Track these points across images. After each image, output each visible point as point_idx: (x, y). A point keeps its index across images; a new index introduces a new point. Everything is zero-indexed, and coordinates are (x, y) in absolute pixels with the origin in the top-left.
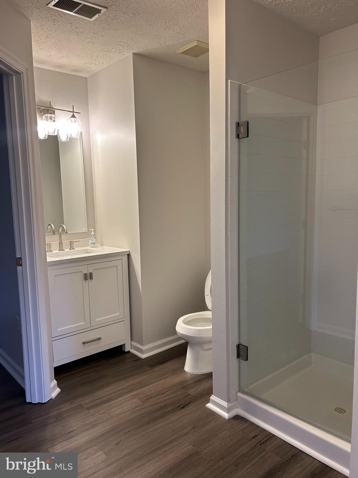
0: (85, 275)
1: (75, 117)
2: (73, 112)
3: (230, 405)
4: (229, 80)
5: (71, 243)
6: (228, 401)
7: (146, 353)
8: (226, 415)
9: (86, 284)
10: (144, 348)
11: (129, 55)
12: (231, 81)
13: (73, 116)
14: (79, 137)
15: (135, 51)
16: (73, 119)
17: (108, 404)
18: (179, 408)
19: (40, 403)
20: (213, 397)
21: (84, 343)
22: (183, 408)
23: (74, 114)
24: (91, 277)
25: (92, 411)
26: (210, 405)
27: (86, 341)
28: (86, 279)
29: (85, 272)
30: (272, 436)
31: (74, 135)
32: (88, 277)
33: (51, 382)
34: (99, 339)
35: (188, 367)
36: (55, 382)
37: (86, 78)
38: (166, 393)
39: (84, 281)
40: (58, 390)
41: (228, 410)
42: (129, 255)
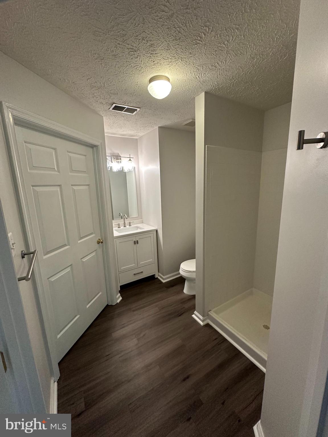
0: (135, 241)
1: (131, 160)
2: (130, 158)
3: (204, 318)
4: (206, 146)
5: (130, 223)
6: (203, 316)
7: (166, 280)
8: (202, 323)
9: (135, 246)
10: (164, 277)
11: (157, 128)
12: (207, 146)
13: (130, 160)
14: (133, 170)
15: (159, 126)
16: (130, 161)
17: (143, 309)
18: (178, 316)
19: (111, 305)
20: (195, 312)
21: (134, 274)
22: (180, 316)
23: (131, 158)
24: (138, 243)
25: (135, 313)
26: (193, 316)
27: (136, 273)
28: (135, 244)
29: (135, 240)
30: (225, 340)
31: (131, 169)
32: (136, 243)
33: (117, 294)
34: (142, 272)
35: (185, 291)
36: (119, 294)
37: (137, 139)
38: (172, 306)
39: (134, 244)
40: (121, 298)
41: (203, 321)
42: (157, 231)
